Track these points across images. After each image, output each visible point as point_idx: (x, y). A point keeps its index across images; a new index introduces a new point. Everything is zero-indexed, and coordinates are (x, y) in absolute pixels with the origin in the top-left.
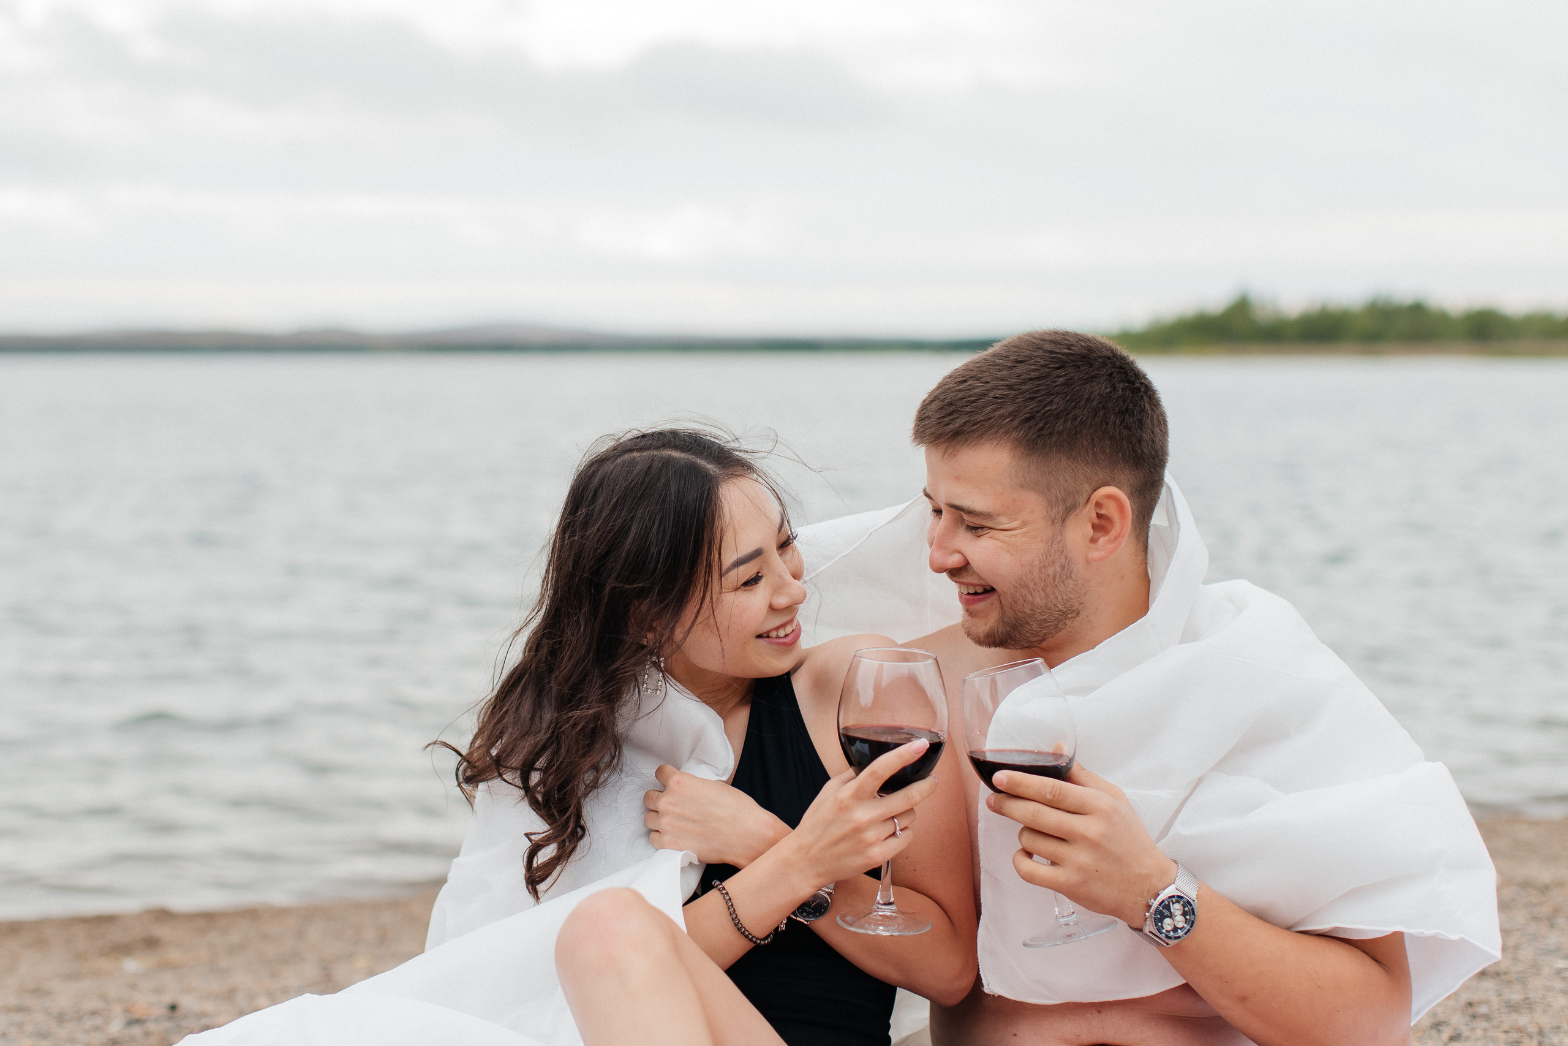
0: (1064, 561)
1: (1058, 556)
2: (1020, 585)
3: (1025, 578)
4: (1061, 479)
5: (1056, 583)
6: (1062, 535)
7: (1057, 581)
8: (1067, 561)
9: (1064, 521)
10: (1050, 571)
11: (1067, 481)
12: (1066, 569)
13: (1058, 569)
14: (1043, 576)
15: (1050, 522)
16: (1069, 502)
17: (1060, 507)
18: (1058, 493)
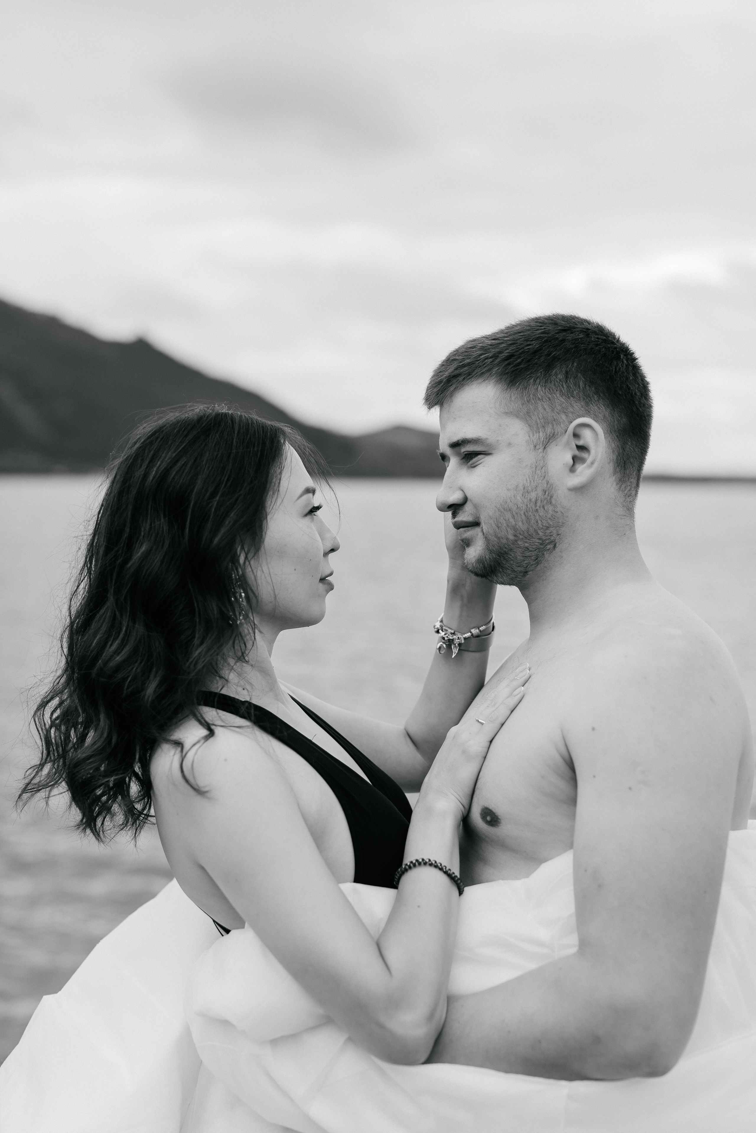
0: (545, 486)
1: (540, 481)
2: (504, 509)
3: (509, 501)
4: (540, 408)
5: (538, 508)
6: (544, 462)
7: (539, 504)
8: (548, 486)
9: (545, 448)
10: (533, 496)
11: (545, 409)
12: (547, 493)
13: (540, 493)
14: (525, 501)
15: (532, 447)
16: (549, 430)
17: (541, 434)
18: (538, 420)
